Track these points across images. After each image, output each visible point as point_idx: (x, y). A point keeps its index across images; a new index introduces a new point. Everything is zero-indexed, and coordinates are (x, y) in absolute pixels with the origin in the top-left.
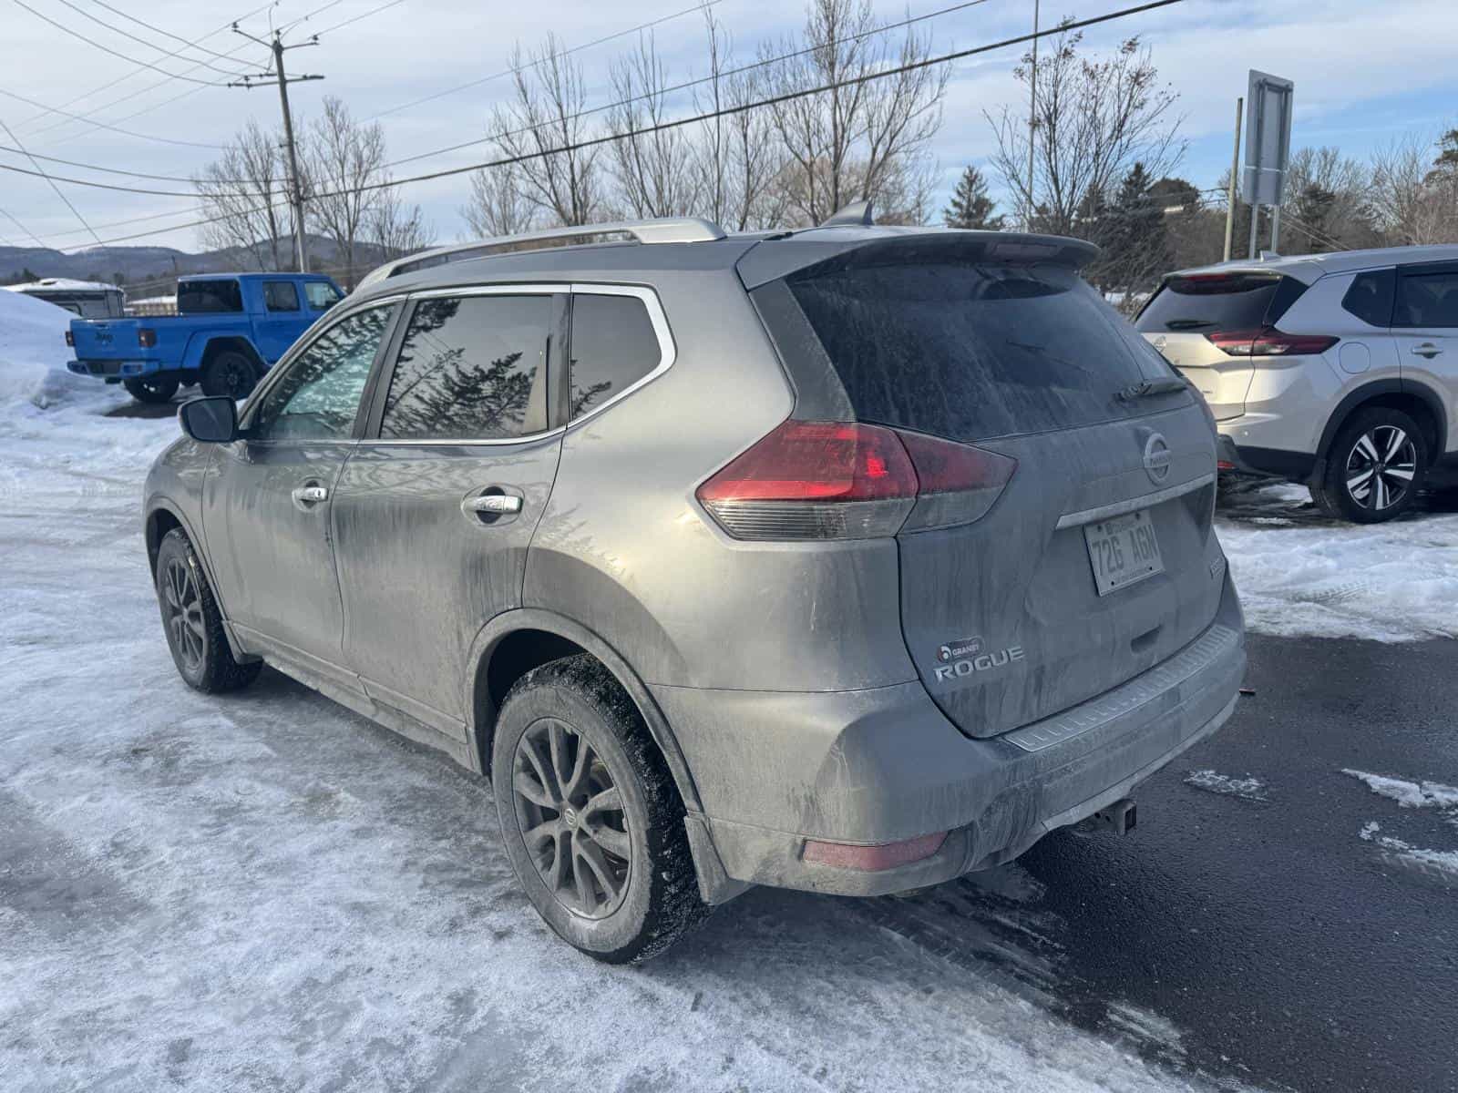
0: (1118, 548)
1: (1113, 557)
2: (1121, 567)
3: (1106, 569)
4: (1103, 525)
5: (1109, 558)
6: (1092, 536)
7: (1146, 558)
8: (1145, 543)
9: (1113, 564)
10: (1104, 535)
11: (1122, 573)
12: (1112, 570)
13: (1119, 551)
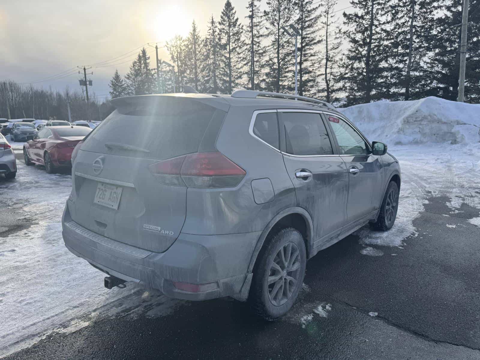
0: (105, 193)
1: (102, 195)
2: (103, 199)
3: (98, 196)
4: (104, 185)
5: (101, 195)
6: (100, 186)
7: (113, 202)
8: (114, 197)
9: (101, 197)
10: (102, 187)
11: (103, 201)
12: (99, 198)
13: (105, 194)
